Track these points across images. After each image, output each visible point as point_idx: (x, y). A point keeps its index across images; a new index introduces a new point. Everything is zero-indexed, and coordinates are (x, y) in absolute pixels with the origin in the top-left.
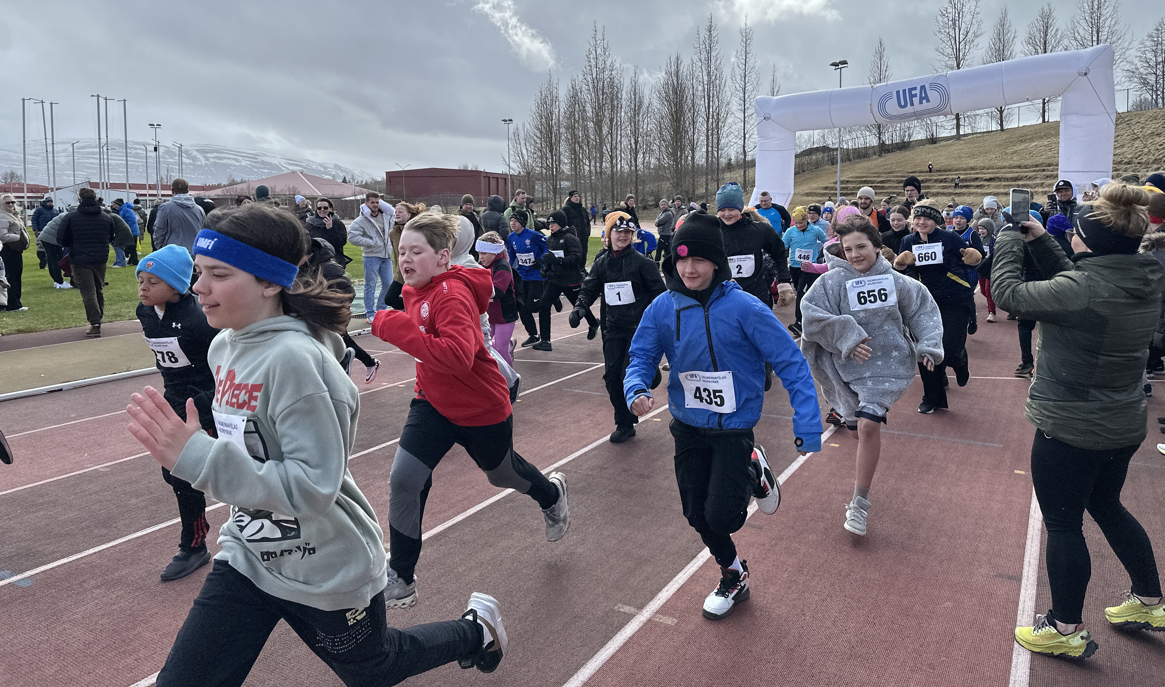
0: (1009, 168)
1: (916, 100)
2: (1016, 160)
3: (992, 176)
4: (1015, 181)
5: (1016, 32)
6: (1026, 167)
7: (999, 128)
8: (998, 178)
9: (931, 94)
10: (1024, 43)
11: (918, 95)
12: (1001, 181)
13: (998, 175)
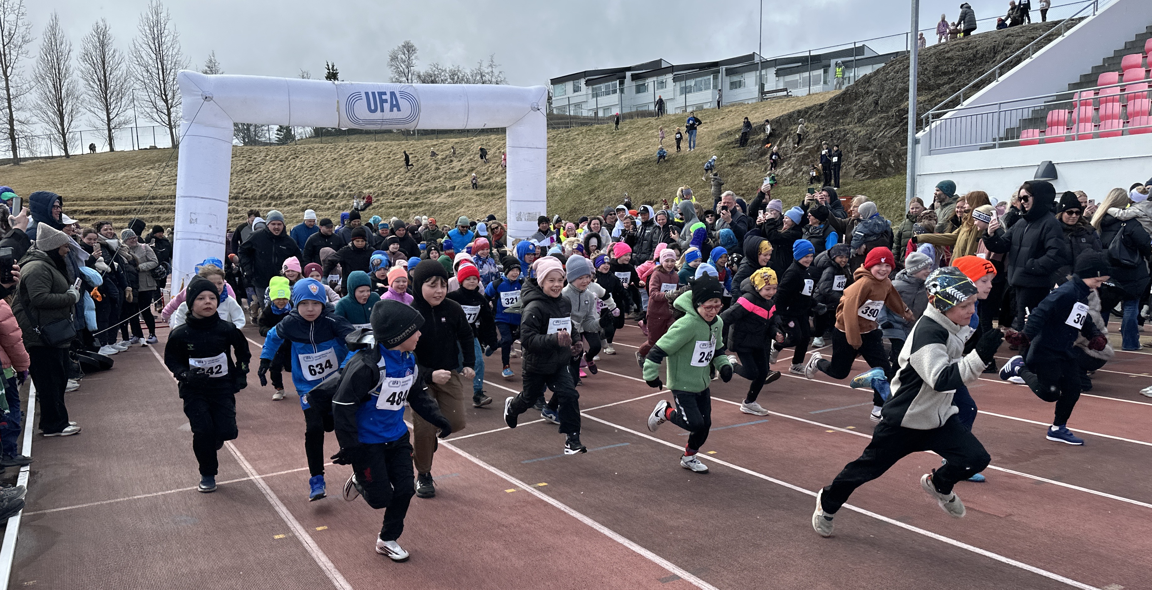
0: (108, 200)
1: (387, 106)
2: (112, 192)
3: (95, 208)
4: (123, 214)
5: (71, 45)
6: (127, 199)
7: (63, 154)
8: (101, 210)
9: (402, 102)
10: (80, 60)
11: (389, 101)
12: (106, 215)
13: (101, 207)
